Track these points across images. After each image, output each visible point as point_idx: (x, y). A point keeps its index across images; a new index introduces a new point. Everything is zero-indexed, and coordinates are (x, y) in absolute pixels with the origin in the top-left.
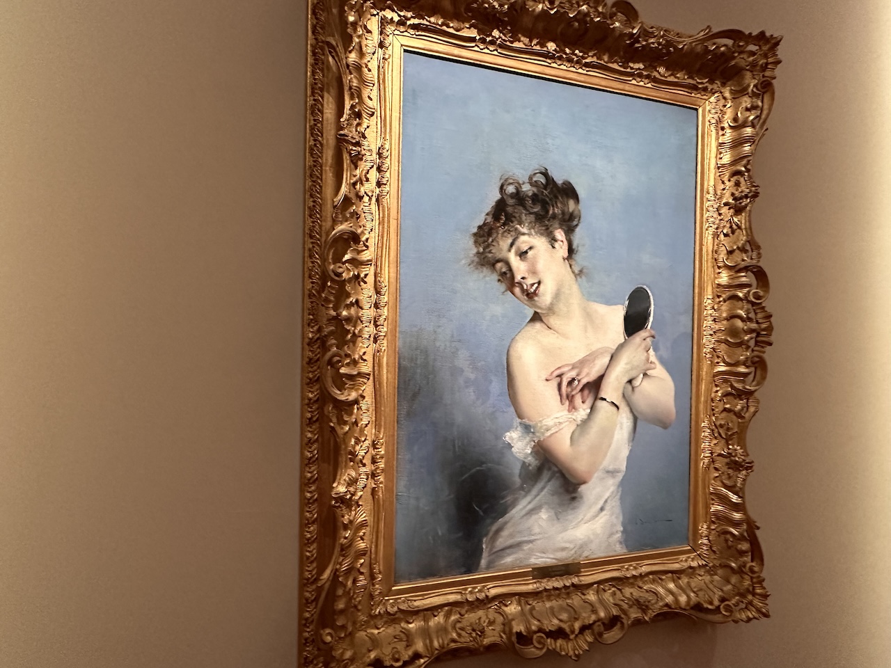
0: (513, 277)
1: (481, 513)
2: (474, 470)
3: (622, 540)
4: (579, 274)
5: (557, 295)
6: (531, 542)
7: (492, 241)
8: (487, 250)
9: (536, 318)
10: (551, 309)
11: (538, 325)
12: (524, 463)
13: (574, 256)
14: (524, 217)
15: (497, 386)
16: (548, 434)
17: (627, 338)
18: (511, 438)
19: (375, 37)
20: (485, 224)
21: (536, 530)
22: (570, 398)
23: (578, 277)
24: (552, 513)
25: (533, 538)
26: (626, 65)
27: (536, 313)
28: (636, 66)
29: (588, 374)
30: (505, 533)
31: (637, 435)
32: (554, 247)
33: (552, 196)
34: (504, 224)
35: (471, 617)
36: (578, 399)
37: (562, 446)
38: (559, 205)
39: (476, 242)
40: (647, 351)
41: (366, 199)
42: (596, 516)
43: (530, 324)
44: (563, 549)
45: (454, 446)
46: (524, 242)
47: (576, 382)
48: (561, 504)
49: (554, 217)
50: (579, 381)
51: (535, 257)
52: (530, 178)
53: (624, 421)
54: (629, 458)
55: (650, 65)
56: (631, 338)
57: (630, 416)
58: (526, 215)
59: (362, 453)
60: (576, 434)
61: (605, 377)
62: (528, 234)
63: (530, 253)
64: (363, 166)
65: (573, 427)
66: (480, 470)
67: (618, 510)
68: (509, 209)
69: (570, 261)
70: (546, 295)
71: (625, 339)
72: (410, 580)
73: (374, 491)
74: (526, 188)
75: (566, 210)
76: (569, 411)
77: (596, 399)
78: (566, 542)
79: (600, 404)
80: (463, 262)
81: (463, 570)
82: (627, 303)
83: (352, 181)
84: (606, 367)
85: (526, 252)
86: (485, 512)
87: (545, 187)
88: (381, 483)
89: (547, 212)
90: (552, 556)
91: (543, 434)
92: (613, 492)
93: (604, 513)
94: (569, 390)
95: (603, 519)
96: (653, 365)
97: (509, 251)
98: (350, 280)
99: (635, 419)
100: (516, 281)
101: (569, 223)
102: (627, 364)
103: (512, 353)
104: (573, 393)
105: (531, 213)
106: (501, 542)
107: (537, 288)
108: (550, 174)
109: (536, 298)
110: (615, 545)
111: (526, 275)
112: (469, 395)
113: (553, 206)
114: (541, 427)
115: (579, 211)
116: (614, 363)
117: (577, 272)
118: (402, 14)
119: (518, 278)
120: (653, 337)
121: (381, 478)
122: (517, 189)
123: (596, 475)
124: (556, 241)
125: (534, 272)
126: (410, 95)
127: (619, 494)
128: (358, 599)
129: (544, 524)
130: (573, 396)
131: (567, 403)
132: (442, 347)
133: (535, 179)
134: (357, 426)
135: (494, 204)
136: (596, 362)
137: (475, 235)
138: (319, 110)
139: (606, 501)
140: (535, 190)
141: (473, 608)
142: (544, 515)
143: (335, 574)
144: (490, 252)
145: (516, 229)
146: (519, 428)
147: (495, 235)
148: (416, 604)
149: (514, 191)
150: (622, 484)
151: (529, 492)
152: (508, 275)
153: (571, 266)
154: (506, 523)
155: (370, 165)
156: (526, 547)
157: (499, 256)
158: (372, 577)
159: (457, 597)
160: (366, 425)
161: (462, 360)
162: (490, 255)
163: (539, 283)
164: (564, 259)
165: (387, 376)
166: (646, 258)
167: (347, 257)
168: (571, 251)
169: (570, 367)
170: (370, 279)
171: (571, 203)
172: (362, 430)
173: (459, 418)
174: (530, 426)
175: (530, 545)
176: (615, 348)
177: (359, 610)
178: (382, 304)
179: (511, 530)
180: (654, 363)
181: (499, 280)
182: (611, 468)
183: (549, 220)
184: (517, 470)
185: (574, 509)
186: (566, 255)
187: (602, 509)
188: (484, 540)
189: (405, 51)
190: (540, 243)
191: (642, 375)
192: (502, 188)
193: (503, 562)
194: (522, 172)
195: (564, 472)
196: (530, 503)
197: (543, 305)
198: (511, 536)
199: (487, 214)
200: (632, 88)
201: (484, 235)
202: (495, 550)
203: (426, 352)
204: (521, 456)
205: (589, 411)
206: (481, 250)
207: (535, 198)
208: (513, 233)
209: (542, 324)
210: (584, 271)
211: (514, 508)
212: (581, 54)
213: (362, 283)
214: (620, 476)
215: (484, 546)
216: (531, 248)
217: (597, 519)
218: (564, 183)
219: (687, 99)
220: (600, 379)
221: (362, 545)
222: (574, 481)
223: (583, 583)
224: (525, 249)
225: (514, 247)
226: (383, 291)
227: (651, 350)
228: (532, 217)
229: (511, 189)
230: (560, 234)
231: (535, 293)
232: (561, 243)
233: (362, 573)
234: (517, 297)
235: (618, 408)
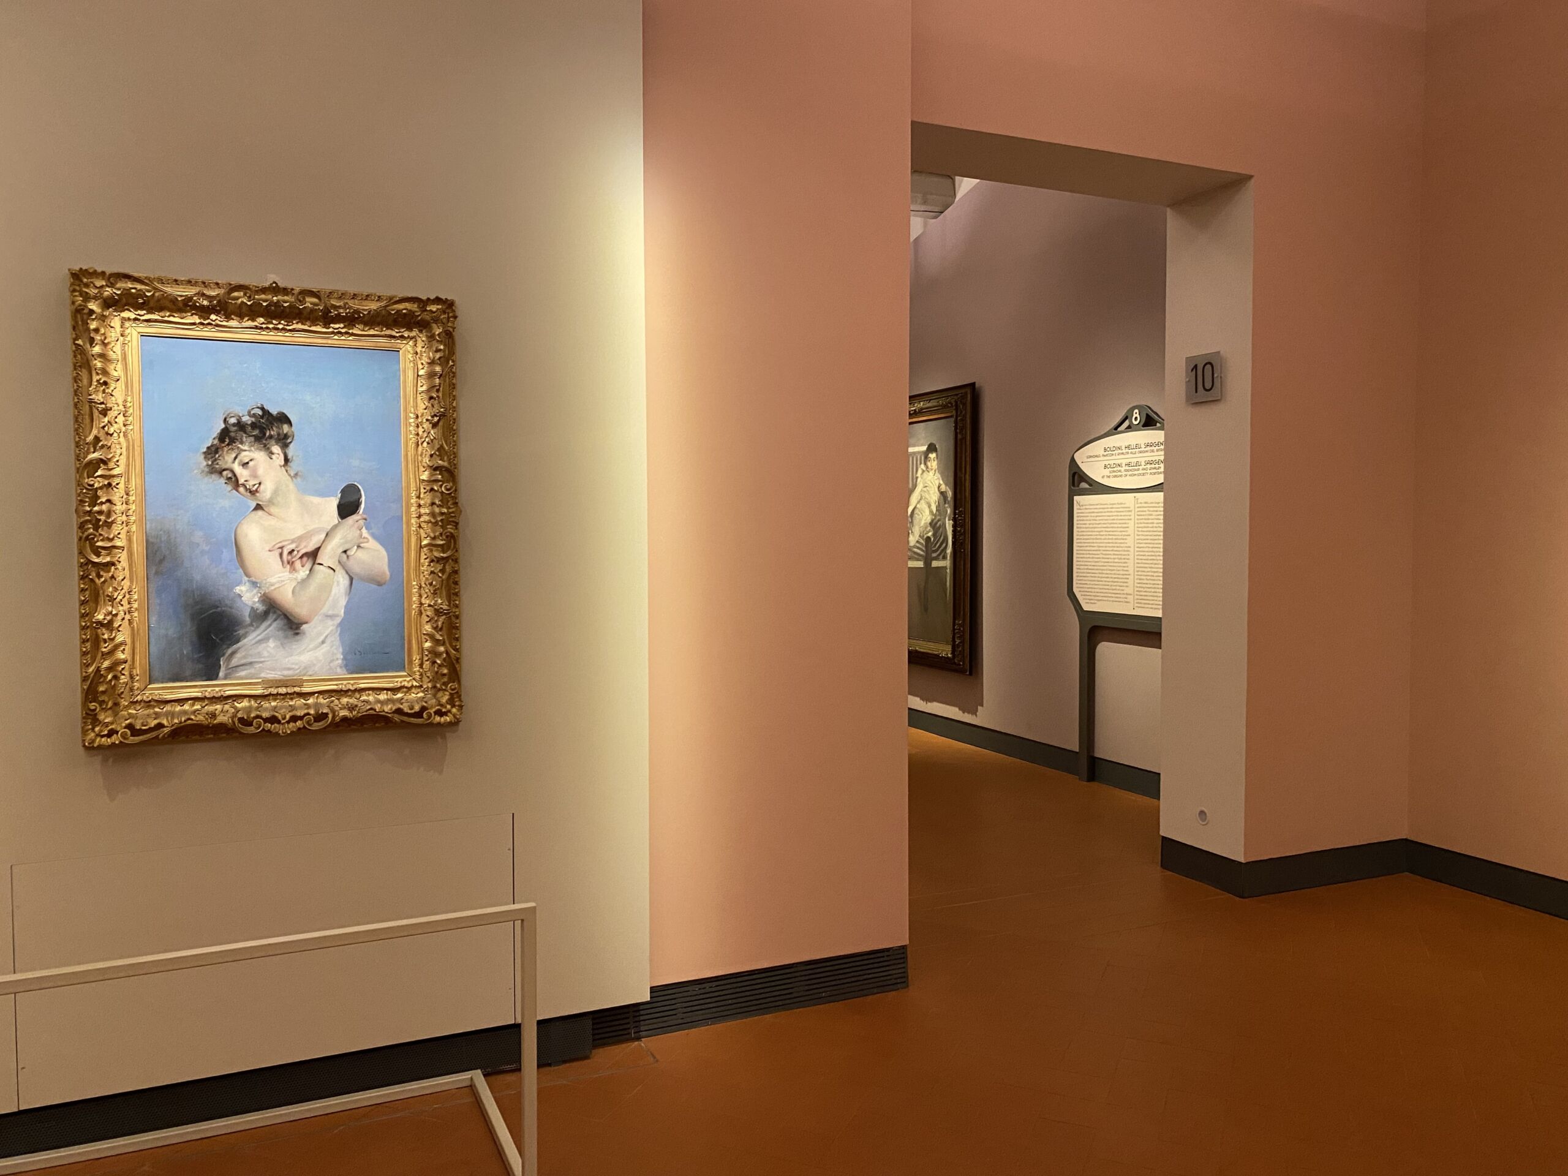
0: (237, 480)
1: (218, 640)
2: (211, 612)
3: (343, 665)
4: (294, 477)
5: (276, 492)
6: (261, 662)
7: (219, 456)
8: (215, 463)
9: (258, 507)
10: (271, 502)
11: (260, 513)
12: (252, 608)
13: (289, 464)
14: (244, 439)
15: (228, 554)
16: (273, 588)
17: (340, 520)
18: (240, 590)
19: (118, 329)
20: (212, 446)
21: (265, 654)
22: (291, 563)
23: (294, 479)
24: (278, 643)
25: (263, 659)
26: (328, 326)
27: (258, 504)
28: (337, 326)
29: (305, 547)
30: (238, 655)
31: (352, 590)
32: (271, 459)
33: (268, 423)
34: (228, 445)
35: (211, 708)
36: (298, 564)
37: (286, 596)
38: (274, 428)
39: (205, 458)
40: (360, 530)
41: (115, 435)
42: (318, 647)
43: (254, 512)
44: (289, 669)
45: (194, 596)
46: (245, 456)
47: (295, 552)
48: (286, 637)
49: (271, 437)
50: (298, 551)
51: (255, 466)
52: (249, 412)
53: (341, 580)
54: (346, 607)
55: (349, 325)
56: (344, 520)
57: (347, 577)
58: (246, 437)
59: (120, 597)
60: (297, 588)
61: (321, 549)
62: (249, 451)
63: (251, 464)
64: (111, 414)
65: (294, 584)
66: (215, 612)
67: (337, 643)
68: (232, 434)
69: (286, 468)
70: (266, 491)
71: (339, 522)
72: (162, 682)
73: (130, 622)
74: (246, 419)
75: (281, 432)
76: (290, 572)
77: (314, 563)
78: (293, 664)
79: (317, 567)
80: (195, 471)
81: (204, 678)
82: (340, 495)
83: (101, 426)
84: (321, 542)
85: (248, 463)
86: (221, 639)
87: (262, 417)
88: (136, 617)
89: (265, 434)
90: (279, 673)
91: (268, 588)
92: (332, 630)
93: (325, 645)
94: (290, 557)
95: (325, 648)
96: (365, 540)
97: (233, 462)
98: (101, 488)
99: (351, 579)
100: (240, 483)
101: (284, 441)
102: (340, 539)
103: (239, 531)
104: (293, 560)
105: (251, 436)
106: (235, 661)
107: (258, 487)
108: (266, 408)
109: (258, 494)
110: (336, 668)
111: (248, 478)
112: (206, 561)
113: (269, 430)
114: (266, 584)
115: (293, 432)
116: (328, 539)
117: (292, 475)
118: (137, 313)
119: (241, 481)
120: (365, 519)
121: (136, 614)
122: (238, 420)
123: (316, 618)
124: (273, 454)
125: (254, 475)
126: (148, 363)
127: (339, 632)
128: (121, 691)
129: (272, 651)
130: (293, 562)
131: (288, 566)
132: (180, 530)
133: (252, 412)
134: (115, 579)
135: (219, 431)
136: (313, 538)
137: (204, 453)
138: (79, 380)
139: (326, 637)
140: (253, 419)
141: (211, 703)
142: (271, 644)
143: (98, 670)
144: (217, 464)
145: (238, 447)
146: (247, 584)
147: (220, 453)
148: (166, 697)
149: (236, 421)
150: (340, 624)
151: (258, 627)
152: (233, 479)
153: (287, 471)
154: (239, 648)
155: (116, 413)
156: (257, 666)
157: (225, 467)
158: (132, 677)
159: (199, 695)
160: (123, 580)
161: (198, 536)
162: (217, 466)
163: (260, 484)
164: (281, 466)
165: (139, 549)
166: (355, 463)
167: (99, 473)
168: (287, 460)
169: (290, 542)
170: (122, 486)
171: (286, 428)
172: (119, 584)
173: (198, 577)
174: (257, 583)
175: (261, 665)
176: (329, 528)
177: (122, 698)
178: (131, 502)
179: (243, 654)
180: (367, 538)
181: (226, 483)
182: (330, 613)
183: (266, 440)
184: (246, 613)
185: (297, 641)
186: (283, 463)
187: (323, 642)
188: (222, 659)
189: (142, 336)
190: (257, 456)
191: (356, 547)
192: (225, 420)
193: (238, 675)
194: (243, 409)
195: (288, 615)
196: (258, 635)
197: (264, 499)
198: (245, 657)
199: (214, 439)
200: (336, 342)
201: (212, 452)
202: (230, 666)
203: (168, 533)
204: (250, 603)
205: (308, 572)
206: (210, 463)
207: (254, 425)
208: (236, 451)
209: (264, 512)
210: (300, 474)
211: (245, 638)
212: (286, 323)
213: (115, 489)
214: (338, 620)
215: (222, 663)
216: (251, 460)
217: (319, 649)
218: (278, 413)
219: (390, 345)
220: (318, 549)
221: (122, 656)
222: (296, 621)
223: (303, 692)
224: (246, 461)
225: (237, 461)
226: (131, 493)
227: (364, 528)
228: (252, 439)
229: (233, 421)
230: (276, 449)
231: (256, 491)
232: (278, 455)
233: (124, 675)
234: (242, 495)
235: (334, 571)
